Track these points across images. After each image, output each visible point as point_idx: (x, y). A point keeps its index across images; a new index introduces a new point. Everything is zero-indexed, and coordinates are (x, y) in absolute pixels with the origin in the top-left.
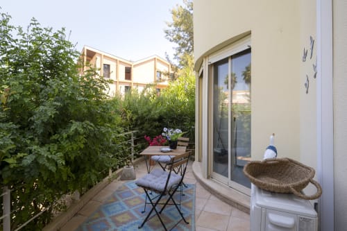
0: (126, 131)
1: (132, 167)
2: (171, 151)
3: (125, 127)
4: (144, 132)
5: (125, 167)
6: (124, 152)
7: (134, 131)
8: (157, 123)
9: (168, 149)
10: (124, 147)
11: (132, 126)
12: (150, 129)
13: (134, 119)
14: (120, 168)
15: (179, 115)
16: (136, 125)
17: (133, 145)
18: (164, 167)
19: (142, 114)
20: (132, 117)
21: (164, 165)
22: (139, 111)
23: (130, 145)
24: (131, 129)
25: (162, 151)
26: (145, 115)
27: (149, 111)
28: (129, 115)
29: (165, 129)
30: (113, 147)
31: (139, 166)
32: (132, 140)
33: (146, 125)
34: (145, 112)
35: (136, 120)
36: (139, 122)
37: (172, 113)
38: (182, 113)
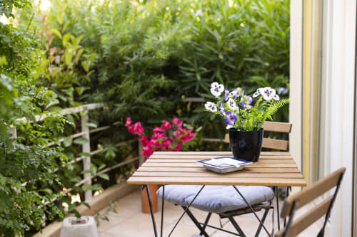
0: (63, 105)
1: (91, 221)
2: (244, 170)
3: (58, 90)
4: (120, 107)
5: (67, 222)
6: (61, 172)
7: (91, 106)
8: (162, 80)
9: (226, 160)
10: (63, 157)
11: (81, 90)
12: (140, 99)
13: (87, 65)
14: (48, 222)
15: (231, 54)
16: (94, 86)
17: (87, 148)
18: (202, 220)
19: (114, 49)
20: (82, 59)
21: (201, 216)
22: (104, 39)
23: (79, 148)
24: (78, 99)
25: (209, 170)
26: (122, 50)
27: (138, 39)
28: (70, 50)
29: (217, 89)
30: (25, 154)
31: (111, 215)
32: (86, 133)
33: (129, 86)
34: (123, 43)
35: (96, 69)
36: (104, 76)
37: (208, 46)
38: (242, 47)
